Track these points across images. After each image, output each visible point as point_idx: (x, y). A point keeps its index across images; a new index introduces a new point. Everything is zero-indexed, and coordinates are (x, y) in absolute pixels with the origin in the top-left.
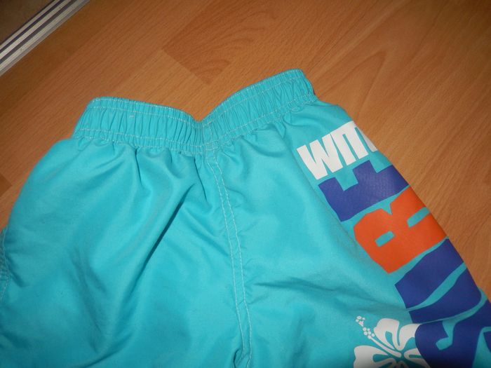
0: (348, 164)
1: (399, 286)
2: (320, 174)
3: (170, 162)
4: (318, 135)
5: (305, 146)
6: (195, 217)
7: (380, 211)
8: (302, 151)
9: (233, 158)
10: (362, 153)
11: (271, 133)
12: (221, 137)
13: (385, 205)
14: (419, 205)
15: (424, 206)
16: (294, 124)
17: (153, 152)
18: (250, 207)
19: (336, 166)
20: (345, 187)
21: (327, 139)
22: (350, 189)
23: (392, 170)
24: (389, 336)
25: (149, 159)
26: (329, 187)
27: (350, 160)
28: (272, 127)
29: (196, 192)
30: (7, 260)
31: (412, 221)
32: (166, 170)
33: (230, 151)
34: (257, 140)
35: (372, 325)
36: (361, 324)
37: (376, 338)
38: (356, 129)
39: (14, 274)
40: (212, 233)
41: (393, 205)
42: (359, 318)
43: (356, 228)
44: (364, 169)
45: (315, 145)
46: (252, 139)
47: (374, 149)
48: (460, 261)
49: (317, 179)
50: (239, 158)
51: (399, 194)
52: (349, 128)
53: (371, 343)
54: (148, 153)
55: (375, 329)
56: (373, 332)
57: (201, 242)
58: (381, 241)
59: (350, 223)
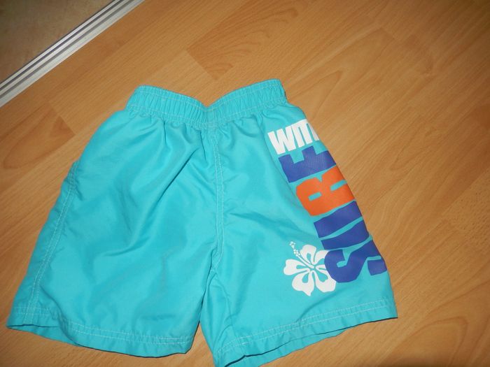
0: (299, 146)
1: (316, 224)
2: (280, 151)
3: (185, 132)
4: (283, 126)
5: (273, 132)
6: (198, 169)
7: (315, 179)
8: (271, 135)
9: (226, 135)
10: (309, 141)
11: (253, 121)
12: (220, 119)
13: (318, 176)
14: (340, 176)
15: (344, 179)
16: (268, 116)
17: (175, 125)
18: (232, 166)
19: (292, 147)
20: (295, 161)
21: (288, 129)
22: (299, 163)
23: (327, 154)
24: (309, 256)
25: (173, 129)
26: (285, 160)
27: (301, 144)
28: (254, 117)
29: (200, 153)
30: (75, 183)
31: (334, 187)
32: (182, 137)
33: (224, 129)
34: (242, 124)
35: (299, 249)
36: (293, 247)
37: (301, 256)
38: (307, 125)
39: (79, 192)
40: (207, 181)
41: (324, 176)
42: (292, 243)
43: (298, 188)
44: (309, 151)
45: (280, 132)
46: (239, 124)
47: (317, 139)
48: (360, 215)
49: (278, 153)
50: (229, 135)
51: (329, 169)
52: (303, 123)
53: (297, 259)
54: (172, 125)
55: (301, 251)
56: (299, 252)
57: (199, 185)
58: (312, 197)
59: (294, 185)
